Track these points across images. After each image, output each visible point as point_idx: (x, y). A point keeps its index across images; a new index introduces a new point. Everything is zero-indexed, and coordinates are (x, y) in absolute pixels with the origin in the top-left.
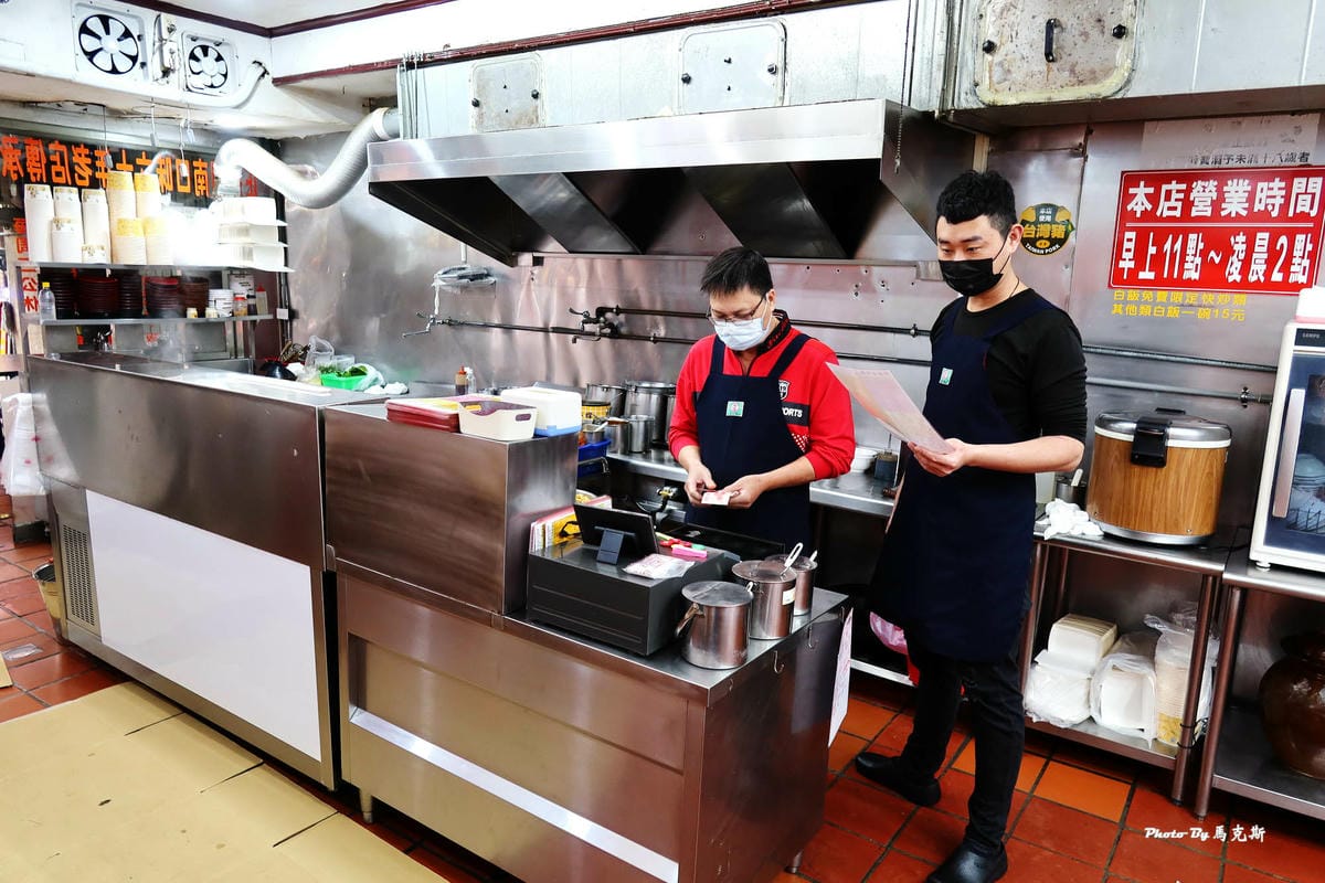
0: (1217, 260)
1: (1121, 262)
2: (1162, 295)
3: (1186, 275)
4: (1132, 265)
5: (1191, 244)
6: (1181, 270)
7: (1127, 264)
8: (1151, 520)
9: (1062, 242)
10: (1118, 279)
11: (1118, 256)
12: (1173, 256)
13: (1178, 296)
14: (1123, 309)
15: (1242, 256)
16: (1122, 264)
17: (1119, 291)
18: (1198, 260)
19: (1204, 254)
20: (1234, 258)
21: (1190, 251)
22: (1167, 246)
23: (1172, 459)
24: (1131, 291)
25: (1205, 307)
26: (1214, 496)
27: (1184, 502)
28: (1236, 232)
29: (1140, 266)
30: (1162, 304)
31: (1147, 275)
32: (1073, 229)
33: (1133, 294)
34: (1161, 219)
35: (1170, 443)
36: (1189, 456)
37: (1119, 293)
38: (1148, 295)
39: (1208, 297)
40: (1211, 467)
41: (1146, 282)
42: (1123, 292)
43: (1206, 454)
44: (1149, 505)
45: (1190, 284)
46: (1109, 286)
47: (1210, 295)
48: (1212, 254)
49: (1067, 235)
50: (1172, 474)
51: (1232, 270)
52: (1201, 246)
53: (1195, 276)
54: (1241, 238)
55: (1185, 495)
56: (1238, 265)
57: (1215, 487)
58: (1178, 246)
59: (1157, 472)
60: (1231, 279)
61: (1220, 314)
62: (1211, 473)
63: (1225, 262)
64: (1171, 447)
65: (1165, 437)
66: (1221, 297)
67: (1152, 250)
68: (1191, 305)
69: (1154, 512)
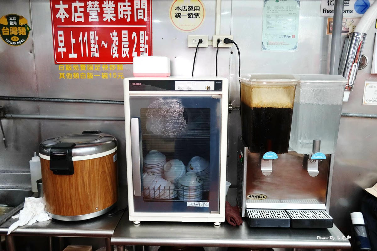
0: (106, 46)
1: (59, 48)
2: (83, 67)
3: (93, 55)
4: (64, 50)
5: (92, 37)
6: (90, 52)
7: (62, 50)
8: (72, 208)
9: (25, 37)
10: (60, 59)
11: (57, 46)
12: (84, 44)
13: (90, 67)
14: (65, 75)
15: (117, 44)
16: (60, 50)
17: (61, 65)
18: (97, 46)
19: (99, 43)
20: (113, 45)
21: (92, 42)
22: (81, 38)
23: (77, 169)
24: (66, 65)
25: (104, 72)
26: (109, 183)
27: (90, 193)
28: (112, 30)
29: (69, 51)
30: (83, 71)
31: (73, 55)
32: (30, 29)
33: (68, 67)
34: (75, 23)
35: (74, 159)
36: (87, 165)
37: (61, 67)
38: (76, 67)
39: (105, 67)
40: (103, 167)
41: (73, 60)
42: (63, 66)
43: (98, 162)
44: (70, 200)
45: (95, 60)
46: (56, 63)
47: (106, 65)
48: (103, 43)
49: (27, 32)
50: (79, 177)
51: (114, 51)
52: (97, 38)
53: (97, 55)
54: (115, 34)
55: (90, 188)
56: (116, 48)
57: (108, 179)
58: (86, 38)
59: (69, 179)
60: (114, 56)
61: (112, 76)
62: (104, 172)
63: (109, 47)
64: (75, 161)
65: (71, 155)
66: (111, 66)
67: (73, 41)
68: (98, 71)
69: (73, 203)
